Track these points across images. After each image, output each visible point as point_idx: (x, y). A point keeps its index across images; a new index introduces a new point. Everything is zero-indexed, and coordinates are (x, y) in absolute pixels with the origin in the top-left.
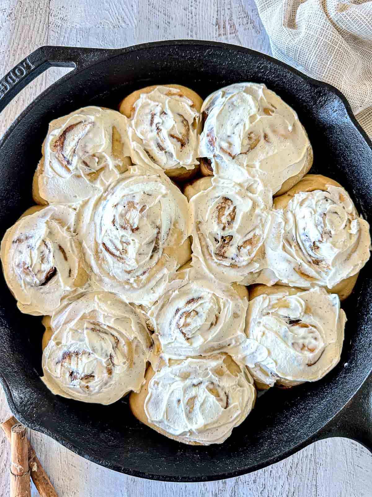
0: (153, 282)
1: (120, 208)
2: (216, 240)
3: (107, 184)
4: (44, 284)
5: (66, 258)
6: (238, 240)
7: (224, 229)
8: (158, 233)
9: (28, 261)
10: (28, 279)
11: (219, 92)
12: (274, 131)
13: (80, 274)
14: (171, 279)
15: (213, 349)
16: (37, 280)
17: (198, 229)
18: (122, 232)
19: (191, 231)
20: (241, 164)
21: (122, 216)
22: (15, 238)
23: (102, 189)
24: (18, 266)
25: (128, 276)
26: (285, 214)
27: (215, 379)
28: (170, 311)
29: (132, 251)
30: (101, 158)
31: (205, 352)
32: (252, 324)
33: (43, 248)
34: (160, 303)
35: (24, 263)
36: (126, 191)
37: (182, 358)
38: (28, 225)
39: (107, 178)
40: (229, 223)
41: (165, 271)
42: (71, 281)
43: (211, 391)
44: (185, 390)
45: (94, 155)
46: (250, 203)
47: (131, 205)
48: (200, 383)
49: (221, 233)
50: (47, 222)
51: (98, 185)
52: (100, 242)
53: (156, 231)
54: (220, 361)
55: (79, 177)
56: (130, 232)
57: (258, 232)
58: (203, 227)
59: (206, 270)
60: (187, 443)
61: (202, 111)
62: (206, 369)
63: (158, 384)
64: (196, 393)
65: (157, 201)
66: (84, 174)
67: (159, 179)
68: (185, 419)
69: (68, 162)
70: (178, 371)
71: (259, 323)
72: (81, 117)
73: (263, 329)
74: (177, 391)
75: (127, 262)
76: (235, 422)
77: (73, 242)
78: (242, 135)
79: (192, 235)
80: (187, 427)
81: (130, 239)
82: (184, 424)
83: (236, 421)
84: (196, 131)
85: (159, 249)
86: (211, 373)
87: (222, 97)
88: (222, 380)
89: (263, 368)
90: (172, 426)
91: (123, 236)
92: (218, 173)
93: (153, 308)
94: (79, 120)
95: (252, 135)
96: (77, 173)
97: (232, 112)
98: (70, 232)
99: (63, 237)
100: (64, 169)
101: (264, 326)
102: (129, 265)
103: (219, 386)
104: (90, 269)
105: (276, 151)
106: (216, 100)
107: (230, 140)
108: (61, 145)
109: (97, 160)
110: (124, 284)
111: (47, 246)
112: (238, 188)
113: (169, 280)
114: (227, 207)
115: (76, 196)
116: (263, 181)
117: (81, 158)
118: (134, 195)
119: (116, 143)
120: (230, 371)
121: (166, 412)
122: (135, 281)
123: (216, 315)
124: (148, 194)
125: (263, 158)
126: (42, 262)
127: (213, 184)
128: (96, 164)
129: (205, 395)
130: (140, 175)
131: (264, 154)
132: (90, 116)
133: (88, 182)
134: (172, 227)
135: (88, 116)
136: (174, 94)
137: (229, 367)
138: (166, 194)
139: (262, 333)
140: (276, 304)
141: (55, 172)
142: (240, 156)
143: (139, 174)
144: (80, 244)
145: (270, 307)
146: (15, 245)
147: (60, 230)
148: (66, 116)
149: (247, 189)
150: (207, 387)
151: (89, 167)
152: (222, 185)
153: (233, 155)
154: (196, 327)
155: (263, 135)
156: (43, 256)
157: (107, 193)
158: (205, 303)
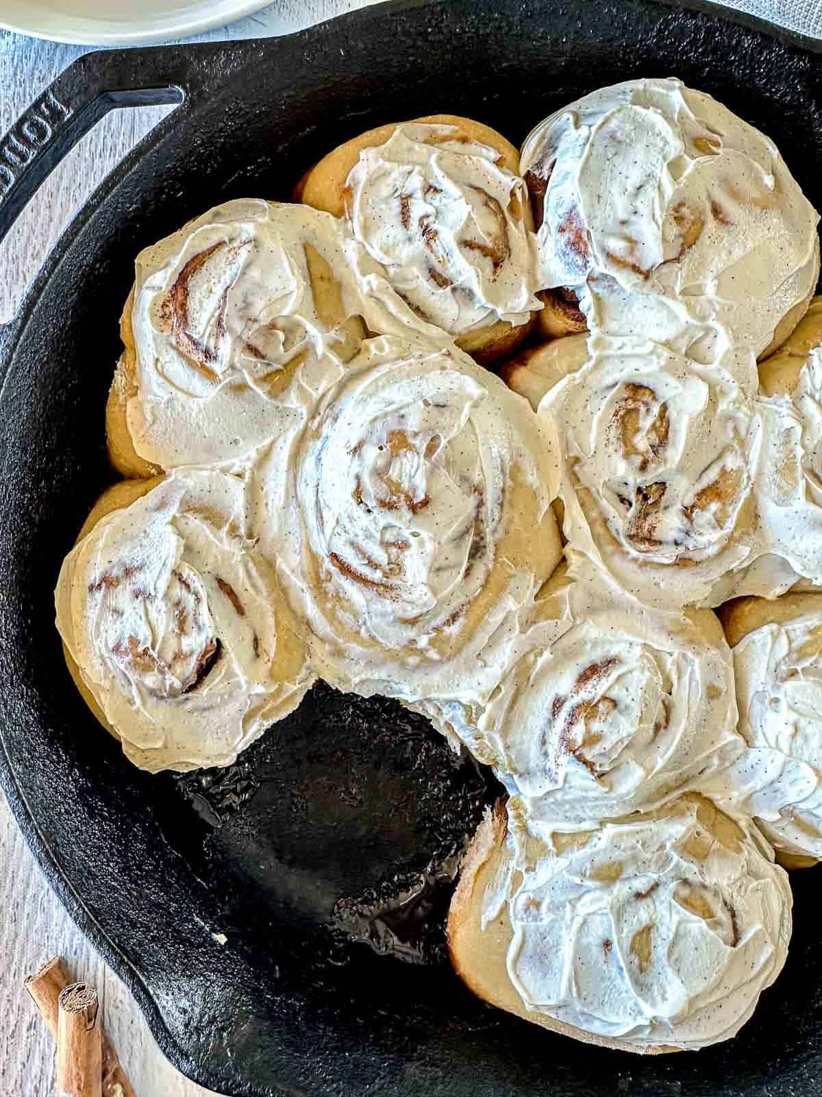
0: (482, 639)
1: (371, 454)
2: (623, 500)
3: (316, 396)
4: (192, 688)
5: (240, 610)
6: (683, 490)
7: (643, 467)
8: (480, 504)
9: (143, 633)
10: (151, 680)
11: (564, 116)
12: (735, 194)
13: (283, 646)
14: (527, 624)
15: (665, 790)
16: (174, 681)
17: (575, 478)
18: (384, 518)
19: (557, 486)
20: (666, 291)
21: (380, 474)
22: (95, 575)
23: (304, 411)
24: (116, 649)
25: (411, 633)
26: (796, 405)
27: (691, 870)
28: (537, 707)
29: (415, 566)
30: (291, 330)
31: (649, 800)
32: (755, 709)
33: (178, 591)
34: (507, 692)
35: (134, 641)
36: (374, 408)
37: (586, 825)
38: (123, 536)
39: (315, 381)
40: (655, 449)
41: (510, 604)
42: (263, 667)
43: (686, 902)
44: (619, 913)
45: (272, 326)
46: (703, 389)
47: (398, 441)
48: (655, 887)
49: (636, 480)
50: (173, 522)
51: (293, 401)
52: (322, 552)
53: (472, 501)
54: (691, 820)
55: (239, 388)
56: (408, 515)
57: (731, 462)
58: (586, 472)
59: (614, 585)
60: (642, 1053)
61: (523, 172)
62: (662, 847)
63: (538, 905)
64: (651, 918)
65: (463, 420)
66: (255, 381)
67: (449, 363)
68: (632, 992)
69: (207, 354)
70: (588, 865)
71: (776, 700)
72: (218, 228)
73: (793, 716)
74: (598, 919)
75: (405, 596)
76: (763, 977)
77: (251, 565)
78: (658, 213)
79: (562, 497)
80: (640, 1013)
81: (406, 533)
82: (630, 1004)
83: (767, 973)
84: (521, 223)
85: (485, 547)
86: (676, 858)
87: (577, 125)
88: (708, 869)
89: (804, 817)
90: (597, 1014)
91: (385, 528)
92: (601, 322)
93: (489, 707)
94: (215, 239)
95: (685, 210)
96: (236, 378)
97: (617, 160)
98: (240, 537)
99: (223, 553)
100: (197, 375)
101: (791, 708)
102: (411, 603)
103: (704, 887)
104: (304, 627)
105: (750, 245)
106: (558, 138)
107: (627, 230)
108: (180, 312)
109: (281, 336)
110: (402, 654)
111: (188, 586)
112: (666, 354)
113: (521, 625)
114: (643, 409)
115: (236, 442)
116: (727, 324)
117: (240, 337)
118: (403, 412)
119: (322, 286)
120: (720, 841)
121: (576, 977)
122: (432, 642)
123: (663, 702)
124: (437, 406)
125: (721, 266)
126: (182, 630)
127: (594, 354)
128: (281, 348)
129: (676, 918)
130: (397, 359)
131: (724, 256)
132: (244, 226)
133: (265, 397)
134: (509, 483)
135: (237, 225)
136: (445, 139)
137: (713, 829)
138: (482, 398)
139: (791, 730)
140: (810, 644)
141: (172, 384)
142: (665, 269)
143: (393, 356)
144: (268, 566)
145: (795, 656)
146: (99, 595)
147: (211, 536)
148: (178, 233)
149: (687, 355)
150: (675, 895)
151: (263, 357)
152: (619, 352)
153: (645, 268)
154: (621, 740)
155: (708, 207)
156: (181, 612)
157: (318, 419)
158: (631, 672)
